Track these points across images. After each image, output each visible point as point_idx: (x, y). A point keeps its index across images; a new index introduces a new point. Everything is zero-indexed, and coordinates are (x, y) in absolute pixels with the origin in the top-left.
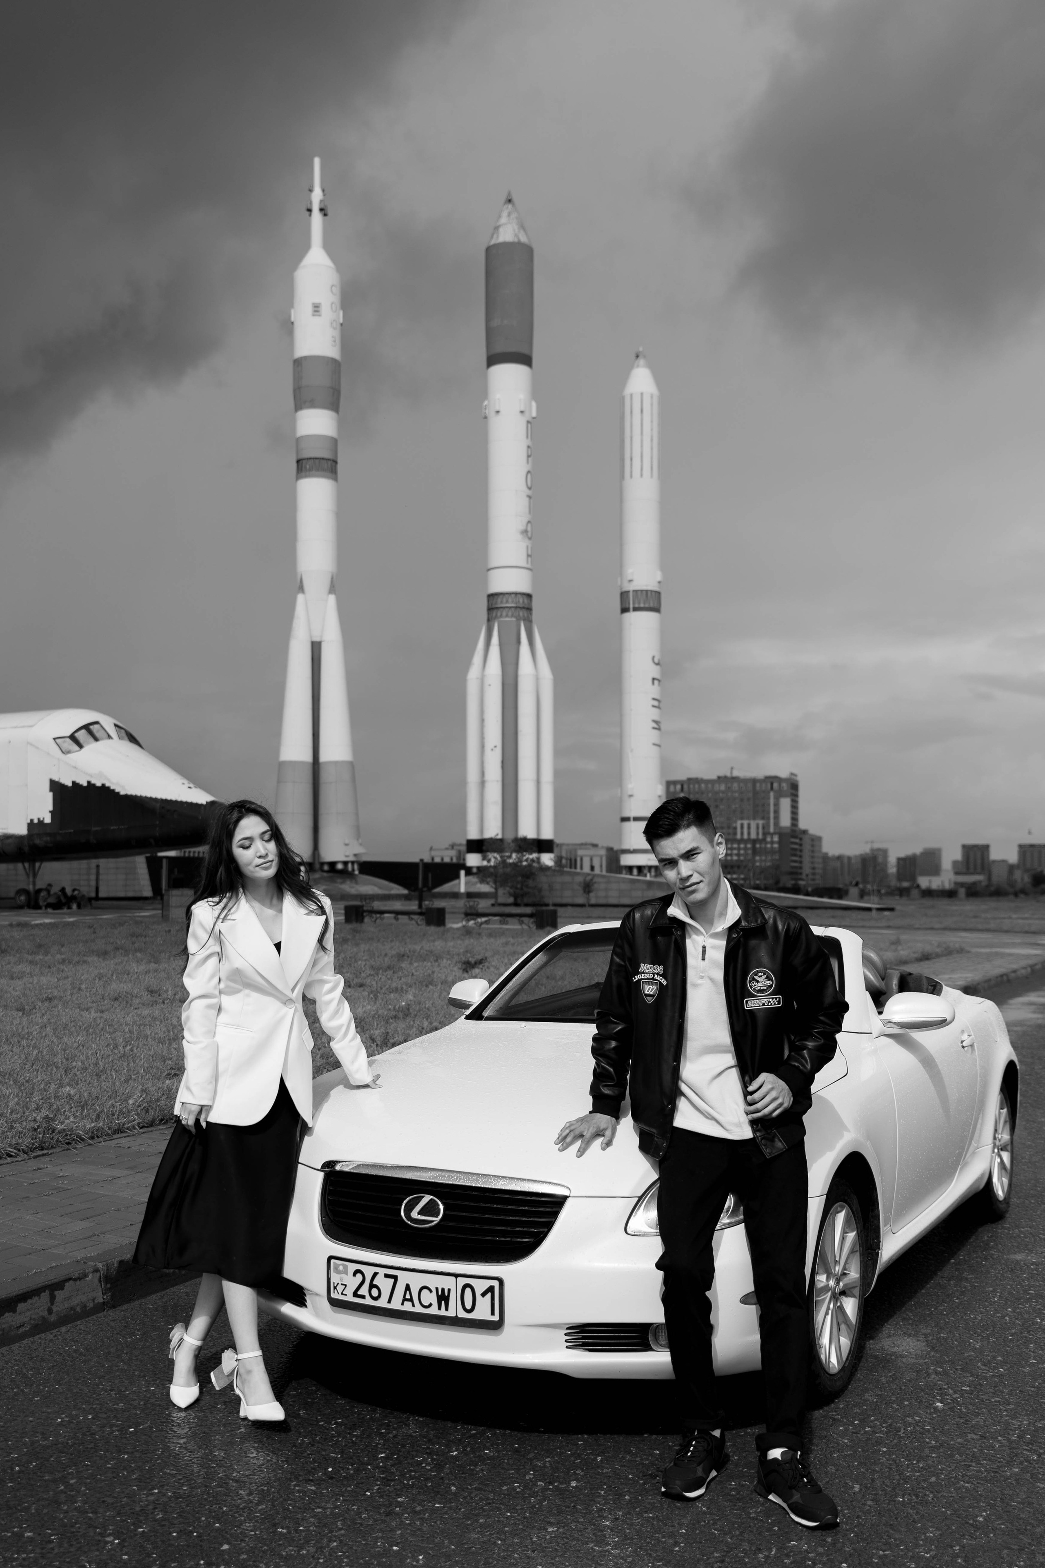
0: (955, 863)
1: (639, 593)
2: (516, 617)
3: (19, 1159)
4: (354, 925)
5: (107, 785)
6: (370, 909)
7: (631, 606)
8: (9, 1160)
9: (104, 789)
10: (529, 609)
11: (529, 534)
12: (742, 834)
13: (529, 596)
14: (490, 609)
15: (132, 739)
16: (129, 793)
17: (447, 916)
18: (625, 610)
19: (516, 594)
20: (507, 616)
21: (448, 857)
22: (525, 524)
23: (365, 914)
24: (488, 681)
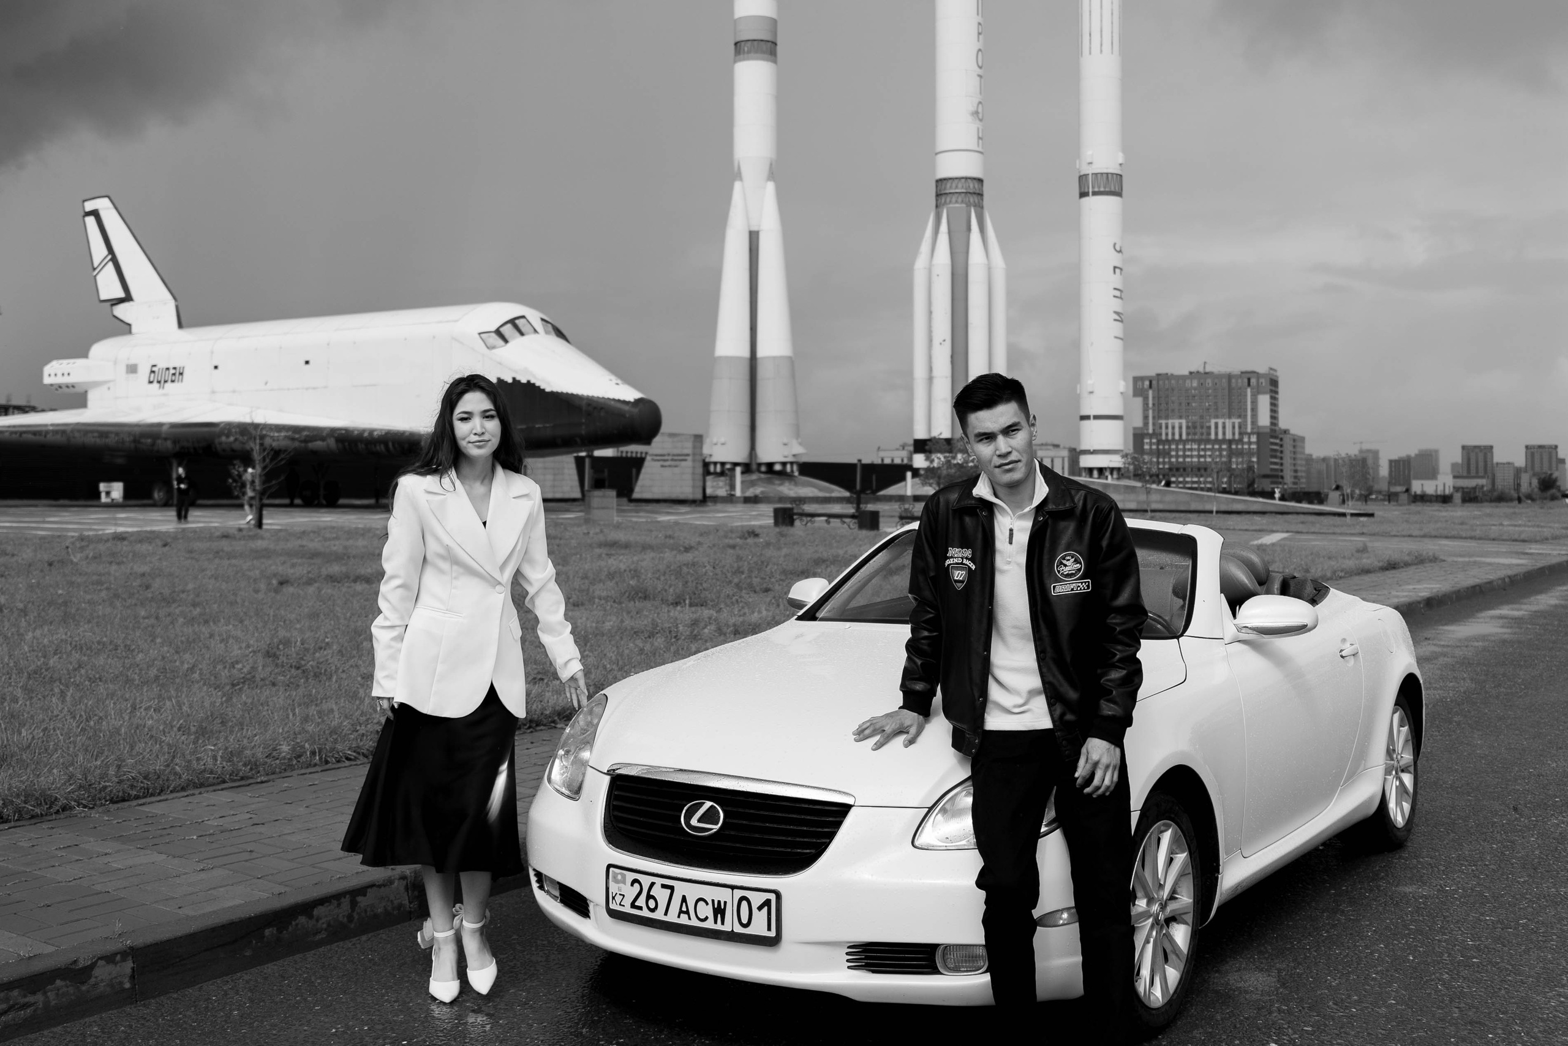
0: (1454, 466)
1: (1099, 175)
2: (966, 204)
3: (359, 762)
4: (785, 529)
5: (532, 382)
6: (800, 511)
7: (1091, 191)
8: (347, 763)
9: (530, 386)
10: (980, 195)
11: (980, 116)
12: (1216, 434)
13: (980, 181)
14: (938, 195)
15: (560, 334)
16: (555, 390)
17: (881, 520)
18: (1083, 194)
19: (966, 178)
20: (957, 202)
21: (898, 457)
22: (976, 105)
23: (795, 517)
24: (935, 271)
